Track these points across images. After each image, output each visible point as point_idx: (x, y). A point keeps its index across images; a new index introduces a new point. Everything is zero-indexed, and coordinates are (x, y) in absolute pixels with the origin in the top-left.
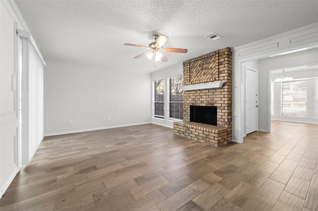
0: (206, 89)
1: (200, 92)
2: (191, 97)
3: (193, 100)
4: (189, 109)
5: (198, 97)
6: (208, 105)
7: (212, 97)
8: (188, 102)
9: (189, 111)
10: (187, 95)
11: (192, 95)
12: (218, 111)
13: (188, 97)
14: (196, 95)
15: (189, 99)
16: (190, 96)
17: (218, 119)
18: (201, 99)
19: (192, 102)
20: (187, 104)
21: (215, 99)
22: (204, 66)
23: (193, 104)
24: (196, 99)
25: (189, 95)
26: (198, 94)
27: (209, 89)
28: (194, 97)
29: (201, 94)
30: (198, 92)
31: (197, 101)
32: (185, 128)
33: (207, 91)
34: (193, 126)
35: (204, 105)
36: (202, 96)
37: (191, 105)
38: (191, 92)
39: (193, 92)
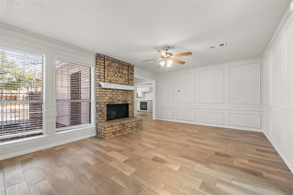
0: (121, 90)
1: (117, 91)
2: (108, 96)
3: (110, 98)
4: (106, 108)
5: (116, 96)
6: (123, 102)
7: (126, 96)
8: (105, 100)
9: (106, 110)
10: (103, 93)
11: (109, 93)
12: (129, 106)
13: (104, 95)
14: (114, 93)
15: (105, 98)
16: (106, 95)
17: (129, 112)
18: (118, 98)
19: (110, 100)
20: (103, 103)
21: (128, 98)
22: (120, 70)
23: (110, 102)
24: (114, 98)
25: (106, 93)
26: (116, 93)
27: (124, 90)
28: (112, 96)
29: (118, 94)
30: (116, 91)
31: (114, 99)
32: (121, 126)
33: (123, 92)
34: (128, 121)
35: (120, 103)
36: (119, 95)
37: (108, 103)
38: (108, 91)
39: (110, 91)
